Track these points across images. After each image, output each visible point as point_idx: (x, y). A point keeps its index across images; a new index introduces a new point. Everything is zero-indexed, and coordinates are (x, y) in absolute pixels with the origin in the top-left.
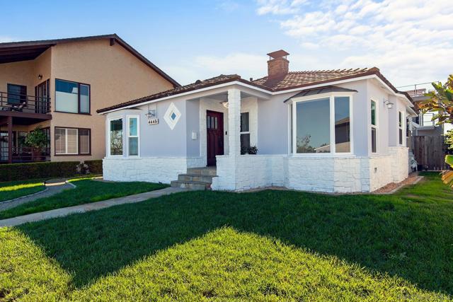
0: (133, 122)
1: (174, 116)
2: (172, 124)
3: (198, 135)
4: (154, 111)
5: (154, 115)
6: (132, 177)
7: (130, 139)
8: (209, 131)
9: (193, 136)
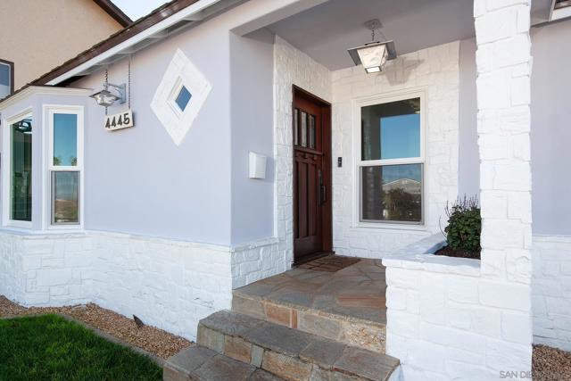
0: (65, 125)
1: (184, 98)
2: (178, 125)
3: (269, 165)
4: (122, 87)
5: (121, 100)
6: (54, 291)
7: (56, 176)
8: (298, 152)
9: (254, 165)
